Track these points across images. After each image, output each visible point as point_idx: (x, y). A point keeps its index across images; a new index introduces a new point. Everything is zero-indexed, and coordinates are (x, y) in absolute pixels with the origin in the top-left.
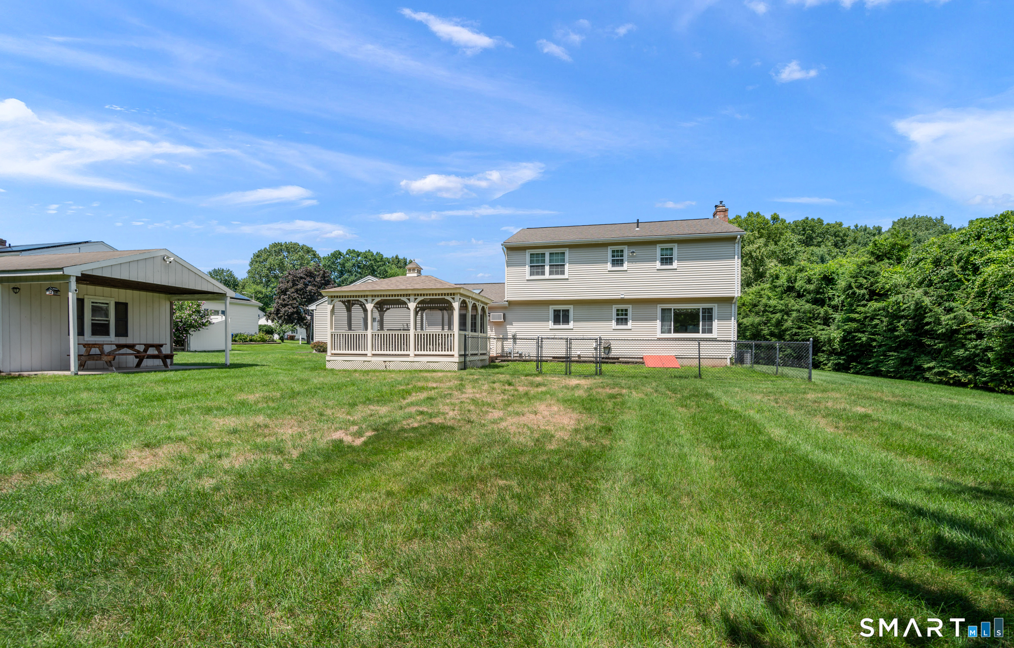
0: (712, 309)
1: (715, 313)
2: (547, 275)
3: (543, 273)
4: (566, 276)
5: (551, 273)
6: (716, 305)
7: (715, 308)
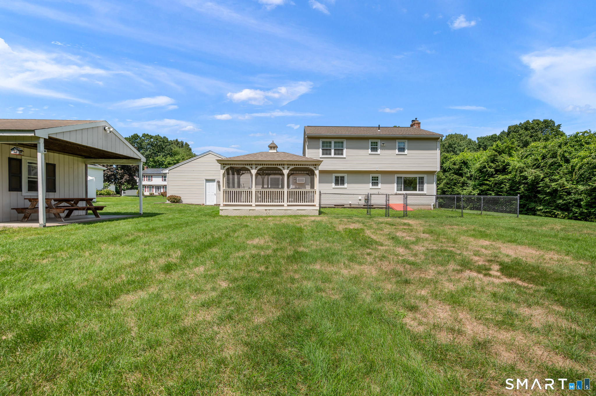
0: (423, 177)
1: (425, 180)
2: (333, 155)
3: (330, 154)
4: (344, 156)
5: (335, 154)
6: (426, 175)
7: (425, 177)
